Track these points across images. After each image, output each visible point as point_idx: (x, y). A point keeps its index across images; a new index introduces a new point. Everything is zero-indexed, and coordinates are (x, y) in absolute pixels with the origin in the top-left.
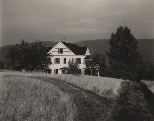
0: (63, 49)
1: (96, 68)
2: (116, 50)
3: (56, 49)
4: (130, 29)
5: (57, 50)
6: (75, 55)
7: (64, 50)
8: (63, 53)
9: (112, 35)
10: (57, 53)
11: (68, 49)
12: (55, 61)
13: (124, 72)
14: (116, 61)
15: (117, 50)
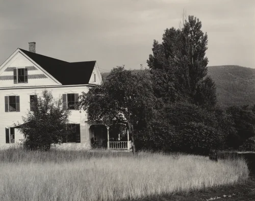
0: (26, 69)
1: (120, 120)
2: (165, 76)
3: (8, 70)
4: (200, 23)
5: (11, 73)
6: (60, 84)
7: (30, 73)
8: (27, 81)
9: (154, 46)
10: (10, 83)
11: (40, 71)
12: (6, 106)
13: (200, 127)
14: (166, 101)
15: (167, 77)
